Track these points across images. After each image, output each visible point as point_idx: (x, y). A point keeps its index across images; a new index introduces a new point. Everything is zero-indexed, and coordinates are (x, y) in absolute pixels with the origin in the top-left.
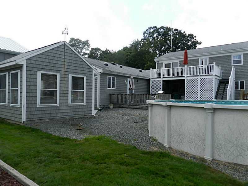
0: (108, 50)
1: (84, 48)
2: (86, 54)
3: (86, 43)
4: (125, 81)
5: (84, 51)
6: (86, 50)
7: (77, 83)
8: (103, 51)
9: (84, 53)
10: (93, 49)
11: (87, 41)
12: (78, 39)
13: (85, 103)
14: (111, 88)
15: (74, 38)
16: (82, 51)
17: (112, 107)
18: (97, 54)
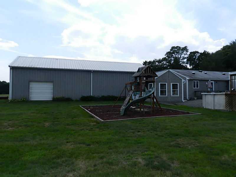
0: (207, 52)
1: (183, 53)
2: (185, 58)
3: (185, 49)
4: (207, 83)
5: (183, 55)
6: (185, 55)
7: (175, 86)
8: (201, 53)
9: (183, 57)
10: (191, 53)
11: (186, 47)
12: (178, 47)
13: (178, 96)
14: (196, 88)
15: (174, 47)
16: (182, 56)
17: (196, 98)
18: (196, 56)
